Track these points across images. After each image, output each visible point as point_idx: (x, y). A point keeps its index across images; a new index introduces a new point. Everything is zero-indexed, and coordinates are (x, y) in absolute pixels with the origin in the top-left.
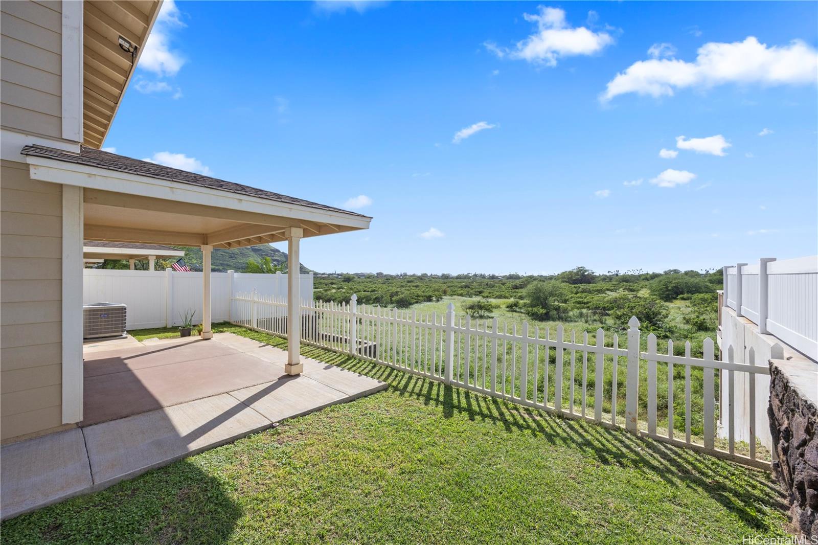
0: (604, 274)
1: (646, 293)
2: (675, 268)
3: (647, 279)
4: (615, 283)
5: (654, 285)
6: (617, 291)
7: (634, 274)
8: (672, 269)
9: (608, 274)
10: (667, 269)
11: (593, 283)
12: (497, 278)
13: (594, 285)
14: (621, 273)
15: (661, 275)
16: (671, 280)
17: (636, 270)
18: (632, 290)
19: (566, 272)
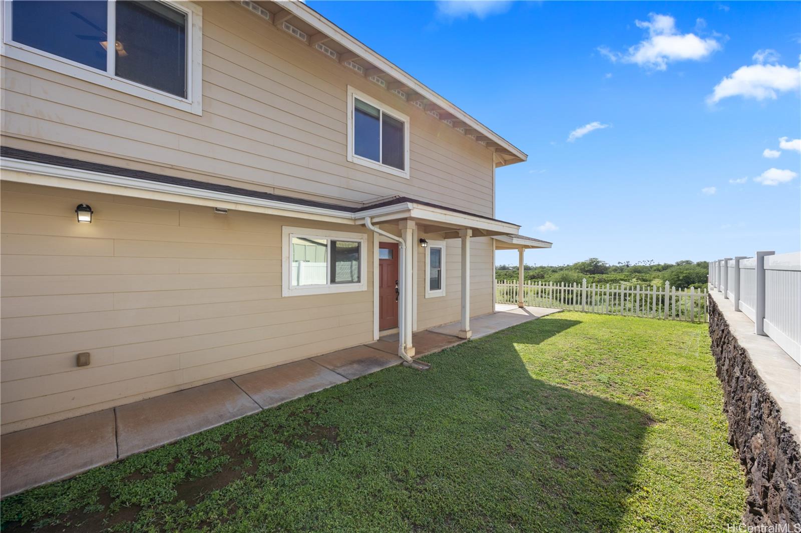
0: (615, 265)
1: (658, 282)
2: (687, 259)
3: (659, 270)
4: (627, 274)
5: (666, 275)
6: (630, 281)
7: (645, 265)
8: (684, 260)
9: (618, 265)
10: (679, 260)
11: (606, 274)
12: (508, 269)
13: (607, 275)
14: (632, 264)
15: (671, 266)
16: (682, 271)
17: (647, 261)
18: (644, 280)
19: (579, 263)
